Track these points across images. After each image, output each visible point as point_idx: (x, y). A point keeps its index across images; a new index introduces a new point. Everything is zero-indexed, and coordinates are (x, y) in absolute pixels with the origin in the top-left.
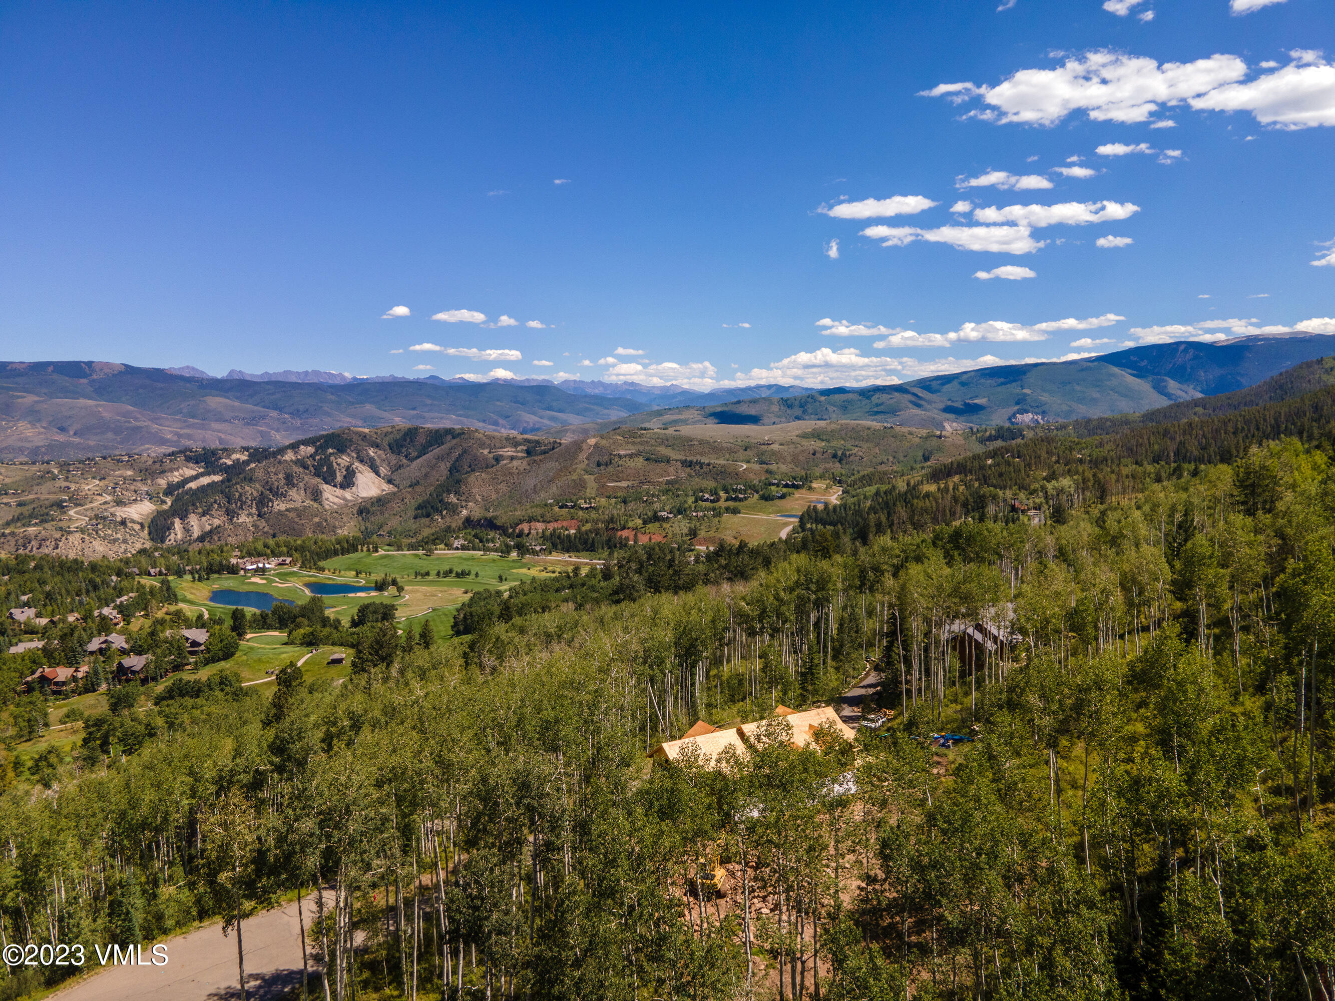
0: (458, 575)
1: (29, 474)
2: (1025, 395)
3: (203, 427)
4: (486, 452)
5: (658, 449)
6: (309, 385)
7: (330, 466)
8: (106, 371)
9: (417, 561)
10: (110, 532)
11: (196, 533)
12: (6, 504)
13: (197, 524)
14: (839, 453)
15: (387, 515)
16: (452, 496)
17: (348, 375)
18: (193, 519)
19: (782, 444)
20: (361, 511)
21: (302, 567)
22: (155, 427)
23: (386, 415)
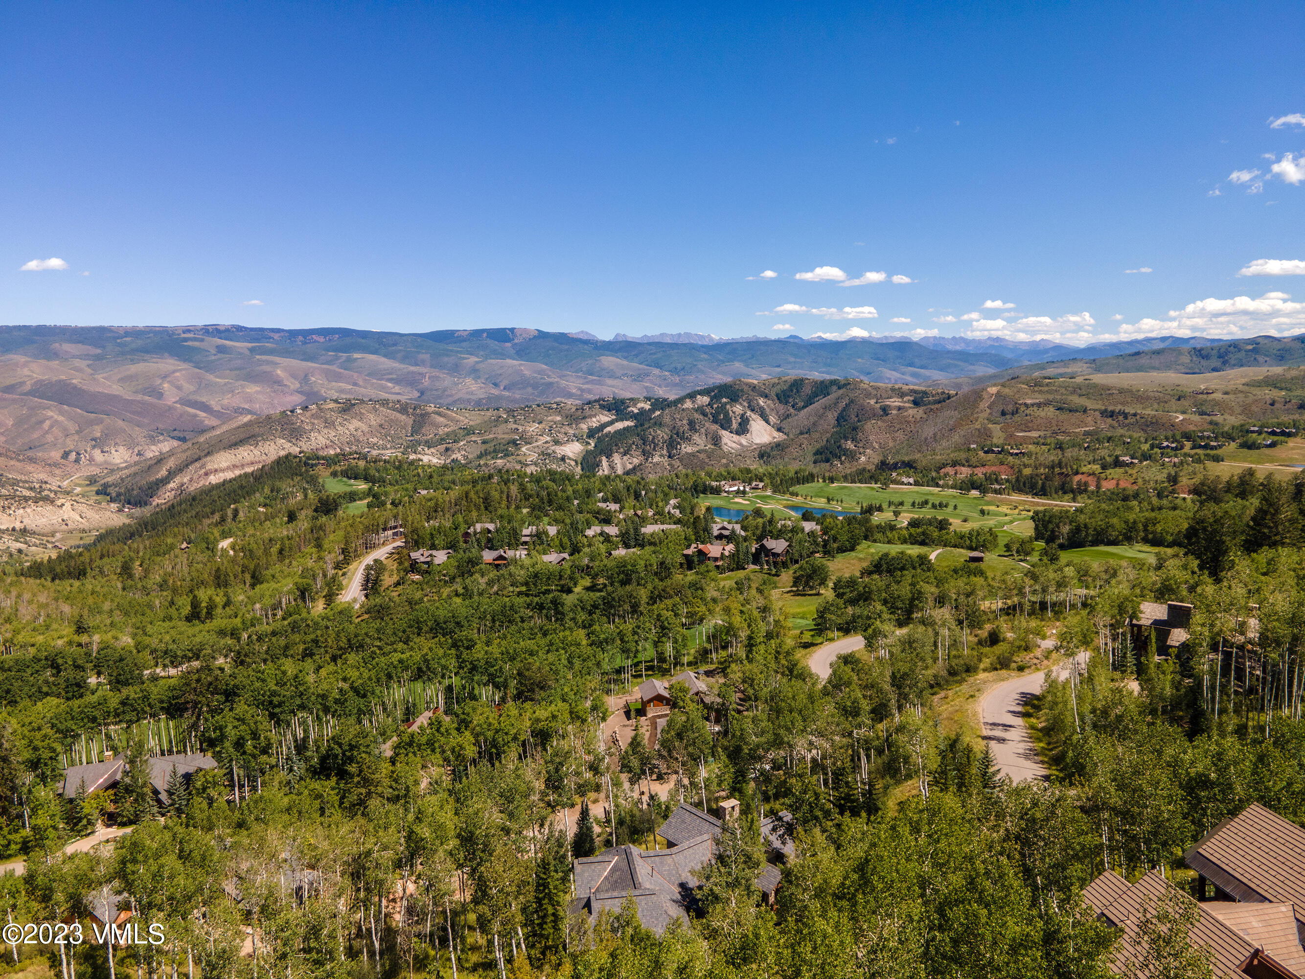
0: (935, 506)
1: (486, 419)
3: (600, 383)
4: (872, 402)
5: (1070, 398)
6: (685, 345)
7: (726, 414)
8: (525, 336)
9: (874, 493)
10: (554, 466)
11: (620, 472)
12: (474, 442)
13: (621, 463)
15: (786, 460)
16: (849, 442)
17: (716, 337)
18: (617, 458)
19: (1226, 393)
20: (761, 456)
21: (774, 492)
22: (563, 383)
23: (754, 372)
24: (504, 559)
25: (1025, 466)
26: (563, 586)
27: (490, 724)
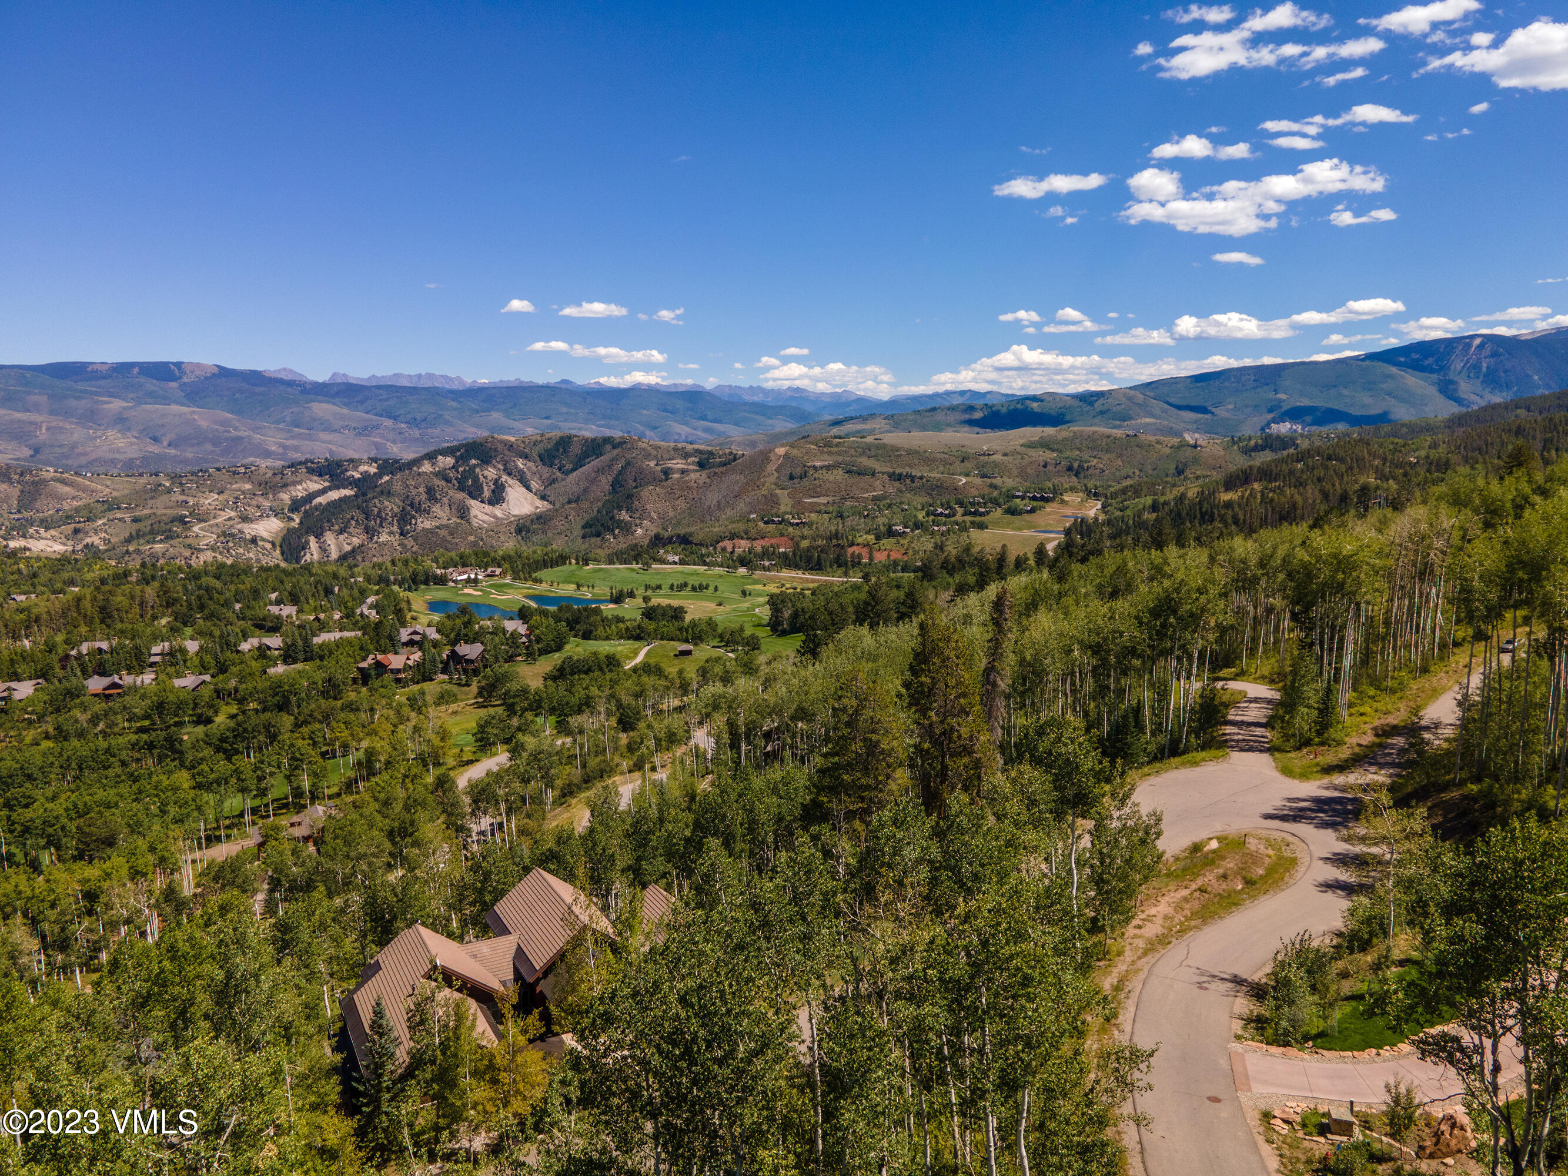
0: (694, 589)
1: (138, 487)
2: (1280, 401)
3: (310, 438)
4: (652, 464)
5: (860, 460)
6: (427, 389)
7: (476, 479)
8: (198, 373)
9: (634, 575)
10: (241, 551)
11: (334, 555)
12: (120, 520)
13: (335, 544)
14: (1076, 465)
15: (550, 535)
16: (623, 512)
18: (330, 538)
19: (1005, 455)
20: (519, 530)
21: (514, 579)
22: (258, 437)
23: (516, 425)
24: (119, 686)
25: (803, 538)
26: (200, 716)
27: (20, 893)
